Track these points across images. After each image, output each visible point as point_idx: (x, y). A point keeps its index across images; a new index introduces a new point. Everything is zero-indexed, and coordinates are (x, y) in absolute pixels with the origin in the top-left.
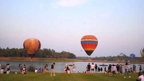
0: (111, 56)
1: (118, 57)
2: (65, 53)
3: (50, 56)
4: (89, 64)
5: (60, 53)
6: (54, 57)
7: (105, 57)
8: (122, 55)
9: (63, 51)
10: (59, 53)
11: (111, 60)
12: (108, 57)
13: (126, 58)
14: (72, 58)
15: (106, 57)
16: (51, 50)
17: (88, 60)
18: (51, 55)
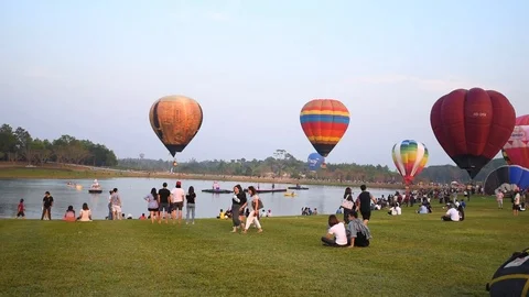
0: (243, 160)
1: (270, 161)
2: (74, 142)
3: (9, 154)
4: (165, 185)
5: (51, 141)
6: (24, 160)
7: (222, 163)
8: (283, 157)
9: (64, 137)
10: (46, 142)
11: (244, 172)
12: (233, 161)
13: (293, 168)
14: (99, 165)
15: (228, 160)
16: (14, 130)
17: (162, 170)
18: (12, 150)
